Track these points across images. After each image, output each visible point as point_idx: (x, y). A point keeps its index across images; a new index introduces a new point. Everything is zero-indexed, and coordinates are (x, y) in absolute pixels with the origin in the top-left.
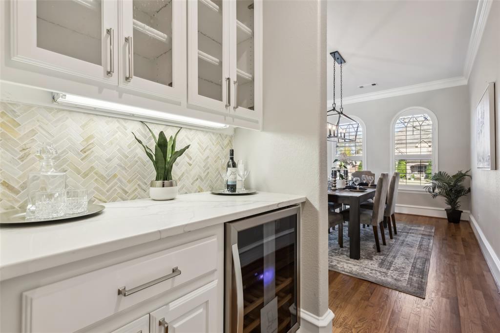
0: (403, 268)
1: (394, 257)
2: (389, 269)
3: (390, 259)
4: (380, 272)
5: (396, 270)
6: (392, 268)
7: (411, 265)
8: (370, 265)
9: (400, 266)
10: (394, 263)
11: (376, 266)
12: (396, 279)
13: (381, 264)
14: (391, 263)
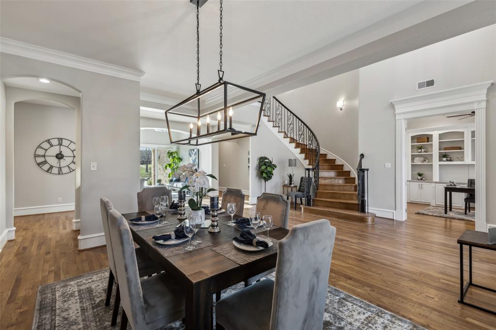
0: (65, 301)
1: (83, 310)
2: (79, 291)
3: (87, 304)
4: (85, 284)
5: (72, 295)
6: (76, 293)
7: (58, 311)
8: (98, 284)
9: (70, 302)
10: (78, 300)
11: (93, 287)
12: (67, 286)
13: (90, 291)
14: (81, 298)
